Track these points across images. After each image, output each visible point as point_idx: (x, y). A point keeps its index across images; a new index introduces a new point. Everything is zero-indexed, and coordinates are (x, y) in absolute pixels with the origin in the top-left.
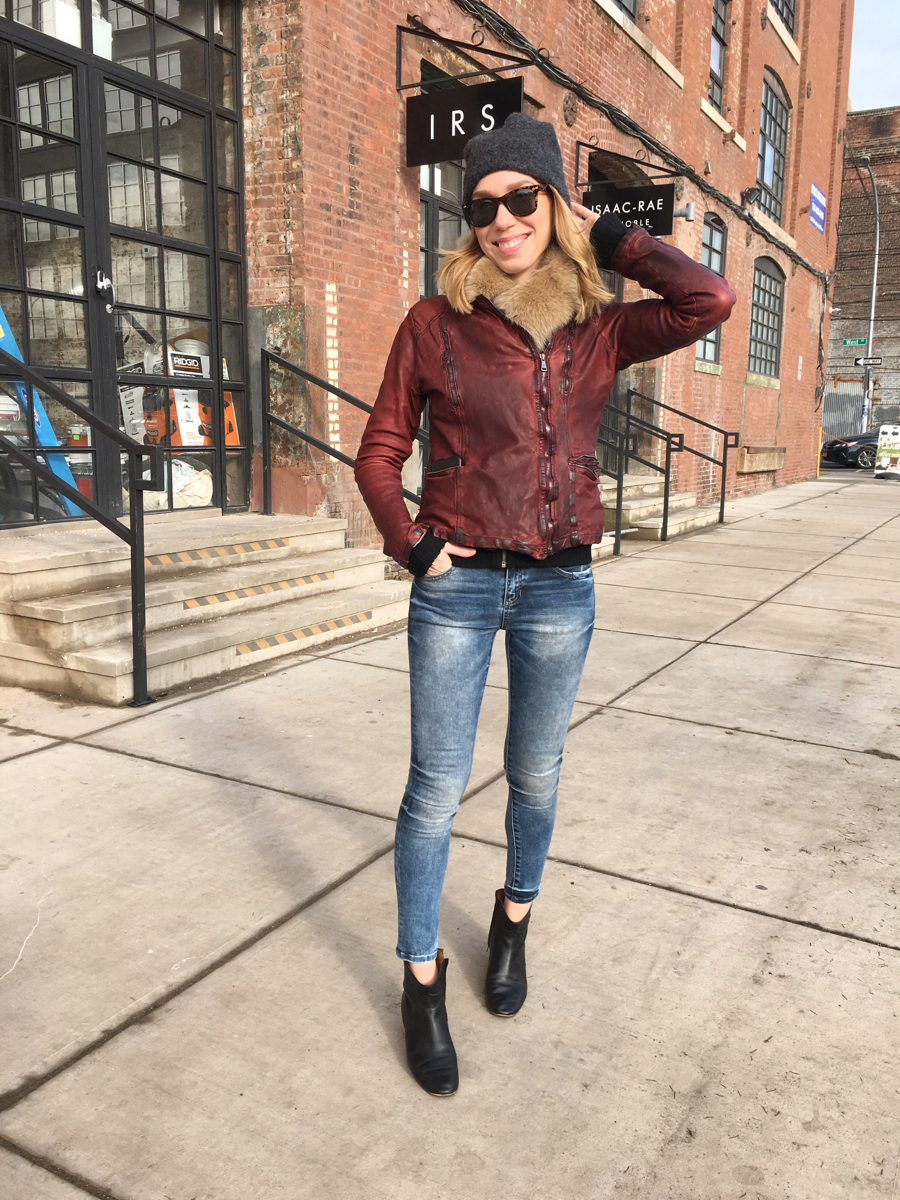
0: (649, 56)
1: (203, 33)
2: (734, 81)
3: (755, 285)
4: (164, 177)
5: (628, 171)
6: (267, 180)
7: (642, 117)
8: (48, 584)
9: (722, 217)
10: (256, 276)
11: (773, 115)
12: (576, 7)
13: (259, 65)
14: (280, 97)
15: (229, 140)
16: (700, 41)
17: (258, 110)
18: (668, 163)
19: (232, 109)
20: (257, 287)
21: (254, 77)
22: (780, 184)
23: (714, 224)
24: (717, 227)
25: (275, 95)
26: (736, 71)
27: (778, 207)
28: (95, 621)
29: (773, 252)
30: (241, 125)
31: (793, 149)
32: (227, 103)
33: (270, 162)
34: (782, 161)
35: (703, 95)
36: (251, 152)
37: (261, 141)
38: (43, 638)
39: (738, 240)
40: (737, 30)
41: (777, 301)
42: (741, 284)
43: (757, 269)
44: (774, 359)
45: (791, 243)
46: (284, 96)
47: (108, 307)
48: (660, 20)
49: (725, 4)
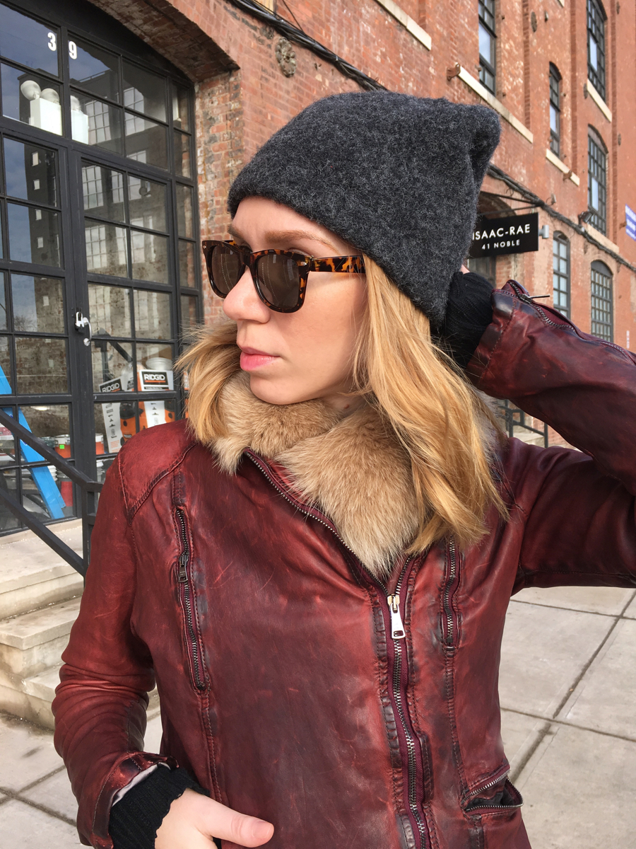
0: (507, 121)
1: (164, 120)
2: (567, 136)
3: (592, 282)
4: (134, 233)
5: (496, 205)
6: (218, 230)
7: (504, 165)
8: (16, 603)
9: (566, 233)
10: (210, 305)
11: (596, 158)
12: (453, 87)
13: (210, 141)
14: (227, 166)
15: (188, 201)
16: (543, 109)
17: (210, 177)
18: (525, 197)
19: (189, 177)
20: (212, 314)
21: (206, 151)
22: (604, 207)
23: (560, 239)
24: (563, 241)
25: (223, 164)
26: (568, 129)
27: (604, 224)
28: (56, 641)
29: (603, 257)
30: (197, 189)
31: (611, 182)
32: (186, 173)
33: (220, 216)
34: (603, 191)
35: (546, 147)
36: (205, 209)
37: (212, 200)
38: (7, 662)
39: (578, 250)
40: (567, 99)
41: (608, 292)
42: (582, 281)
43: (593, 270)
44: (609, 334)
45: (615, 249)
46: (230, 165)
47: (86, 341)
48: (513, 95)
49: (557, 81)
